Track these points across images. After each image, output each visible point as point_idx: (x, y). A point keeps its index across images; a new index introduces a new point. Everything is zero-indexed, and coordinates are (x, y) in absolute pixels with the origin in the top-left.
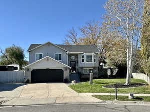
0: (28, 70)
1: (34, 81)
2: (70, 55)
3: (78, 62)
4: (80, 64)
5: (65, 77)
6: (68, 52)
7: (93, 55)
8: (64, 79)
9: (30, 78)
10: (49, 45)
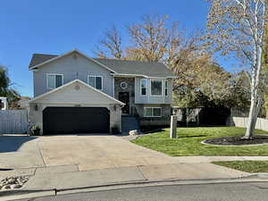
0: (36, 108)
1: (49, 130)
2: (118, 80)
3: (133, 95)
4: (139, 98)
5: (112, 124)
6: (116, 74)
7: (163, 80)
8: (111, 126)
9: (40, 125)
10: (75, 58)
